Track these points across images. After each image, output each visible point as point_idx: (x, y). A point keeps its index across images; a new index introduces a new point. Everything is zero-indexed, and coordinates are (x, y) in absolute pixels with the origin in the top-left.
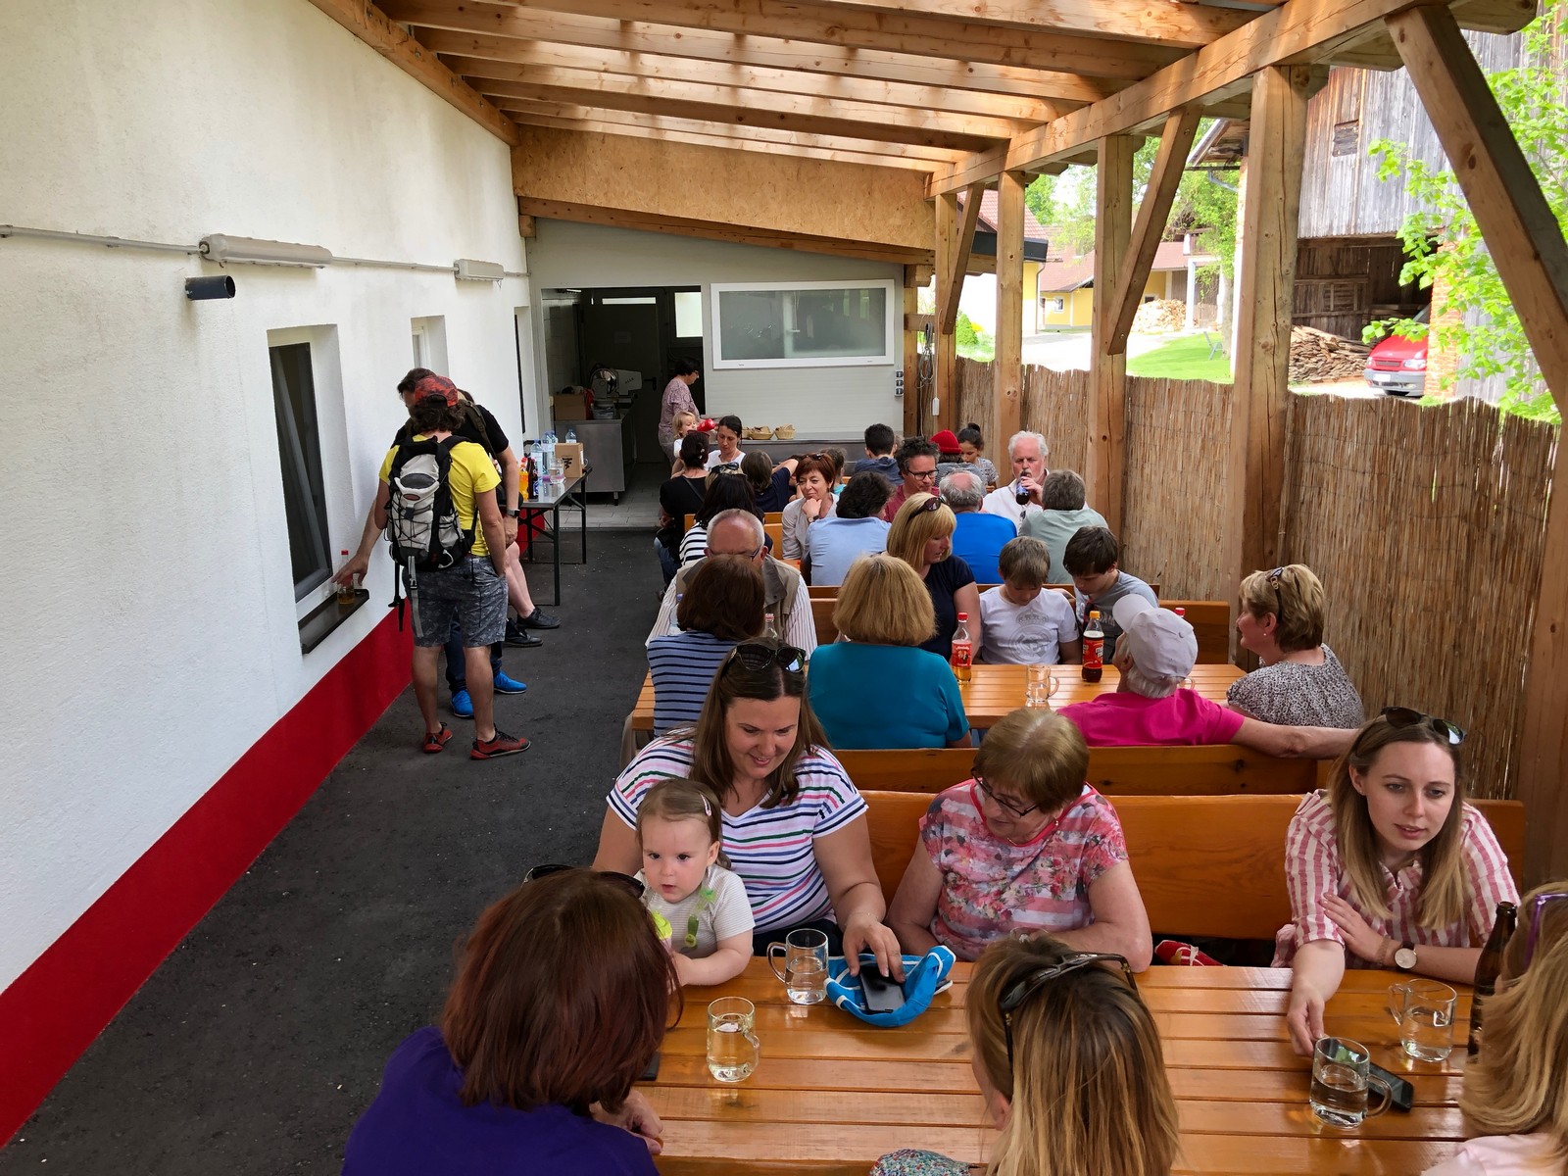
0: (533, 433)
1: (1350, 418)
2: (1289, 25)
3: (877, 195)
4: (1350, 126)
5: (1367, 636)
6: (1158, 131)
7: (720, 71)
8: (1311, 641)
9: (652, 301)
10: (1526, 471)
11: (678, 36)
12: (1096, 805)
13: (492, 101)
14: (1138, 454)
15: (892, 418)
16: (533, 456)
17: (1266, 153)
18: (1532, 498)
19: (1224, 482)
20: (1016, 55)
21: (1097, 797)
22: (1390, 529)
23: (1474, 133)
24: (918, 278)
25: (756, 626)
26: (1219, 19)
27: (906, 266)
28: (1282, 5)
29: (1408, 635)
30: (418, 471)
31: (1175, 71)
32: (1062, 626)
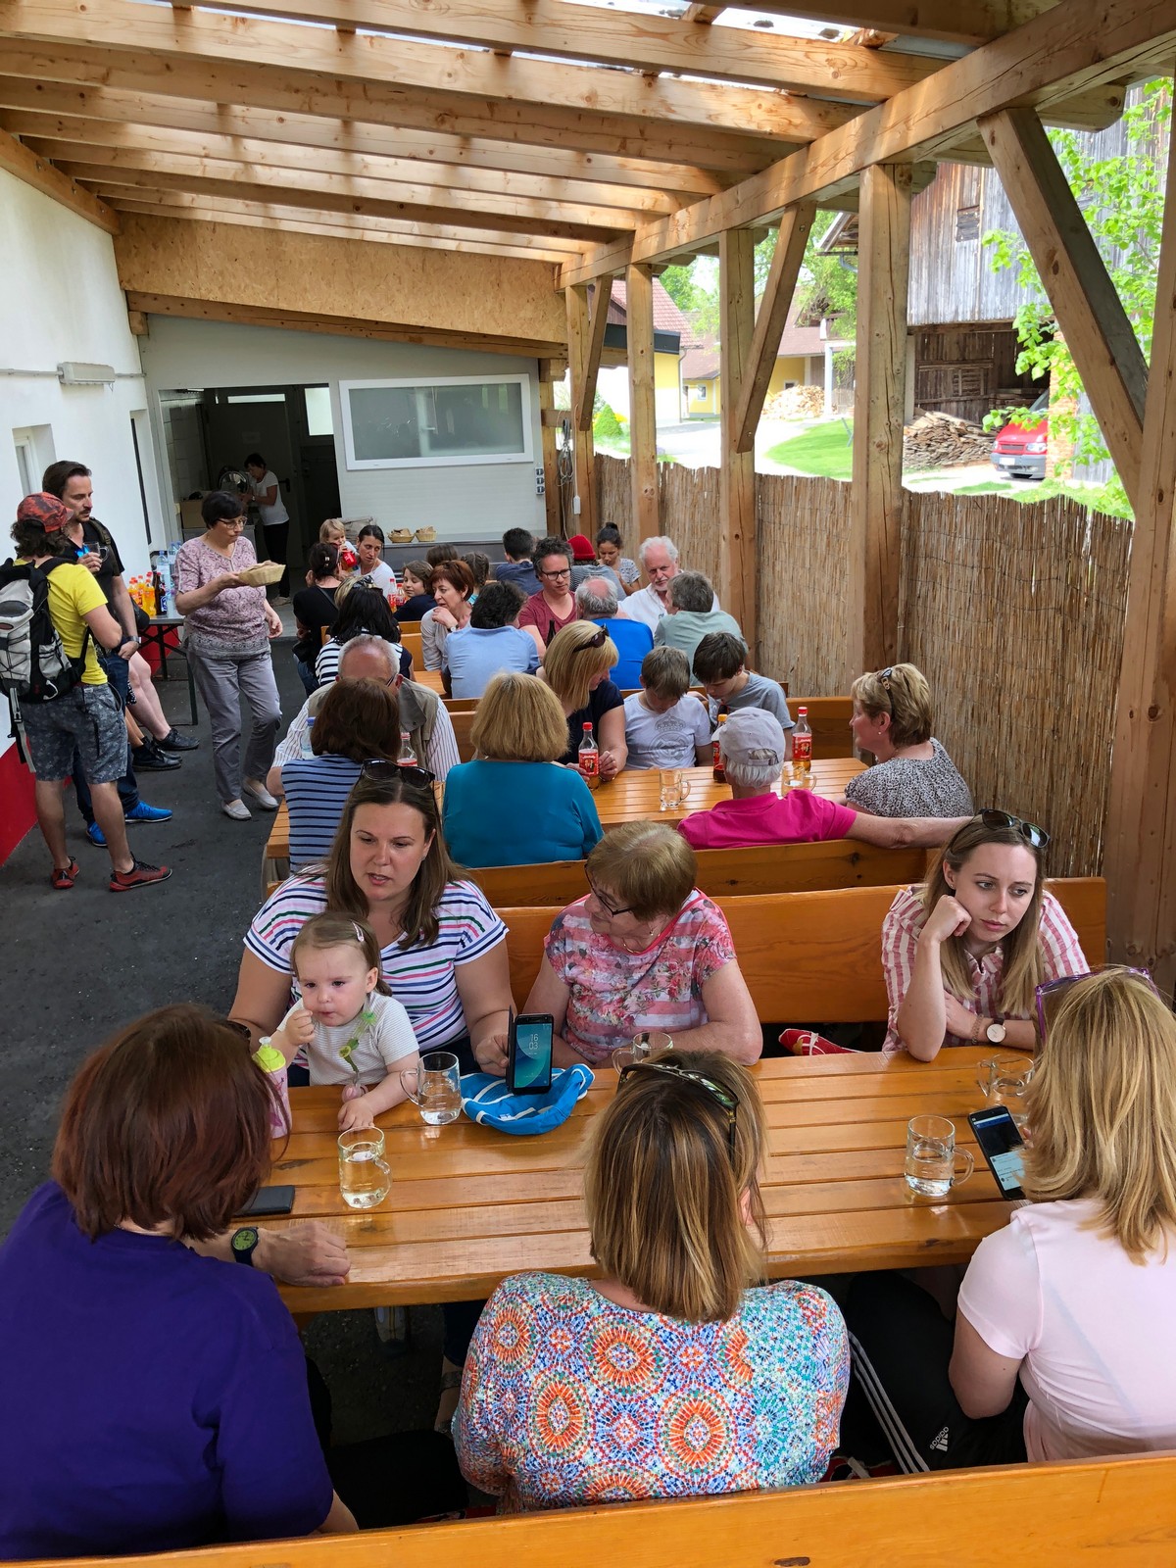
0: (159, 544)
1: (959, 514)
2: (891, 124)
3: (506, 286)
4: (971, 212)
5: (979, 723)
6: (776, 224)
7: (331, 159)
8: (921, 737)
9: (281, 398)
10: (1110, 565)
11: (281, 120)
12: (704, 908)
13: (87, 186)
14: (769, 551)
15: (534, 521)
16: (158, 570)
17: (874, 253)
18: (1116, 591)
19: (847, 578)
20: (632, 146)
21: (706, 901)
22: (996, 621)
23: (1057, 238)
24: (552, 373)
25: (392, 745)
26: (827, 113)
27: (541, 361)
28: (884, 101)
29: (1014, 721)
30: (13, 598)
31: (786, 167)
32: (697, 731)
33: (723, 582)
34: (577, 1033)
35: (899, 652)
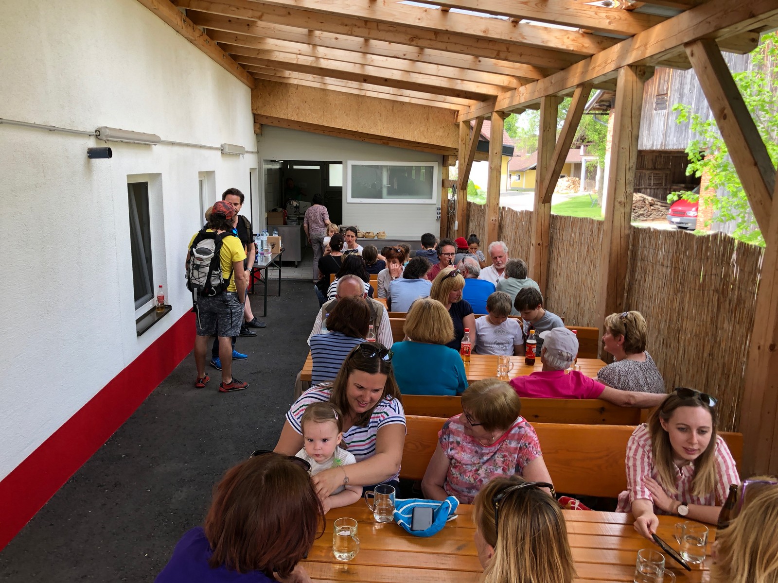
1: (661, 239)
2: (637, 46)
3: (431, 120)
4: (663, 96)
5: (667, 347)
6: (571, 95)
7: (356, 57)
8: (639, 350)
9: (318, 168)
10: (747, 269)
11: (337, 39)
12: (525, 427)
13: (243, 66)
14: (555, 253)
15: (434, 229)
17: (623, 108)
18: (750, 283)
19: (598, 269)
20: (502, 55)
21: (526, 423)
22: (679, 295)
23: (726, 102)
24: (450, 162)
26: (602, 42)
27: (444, 156)
28: (633, 36)
29: (687, 347)
30: (205, 247)
31: (580, 66)
32: (516, 337)
33: (530, 265)
34: (452, 485)
35: (624, 308)
